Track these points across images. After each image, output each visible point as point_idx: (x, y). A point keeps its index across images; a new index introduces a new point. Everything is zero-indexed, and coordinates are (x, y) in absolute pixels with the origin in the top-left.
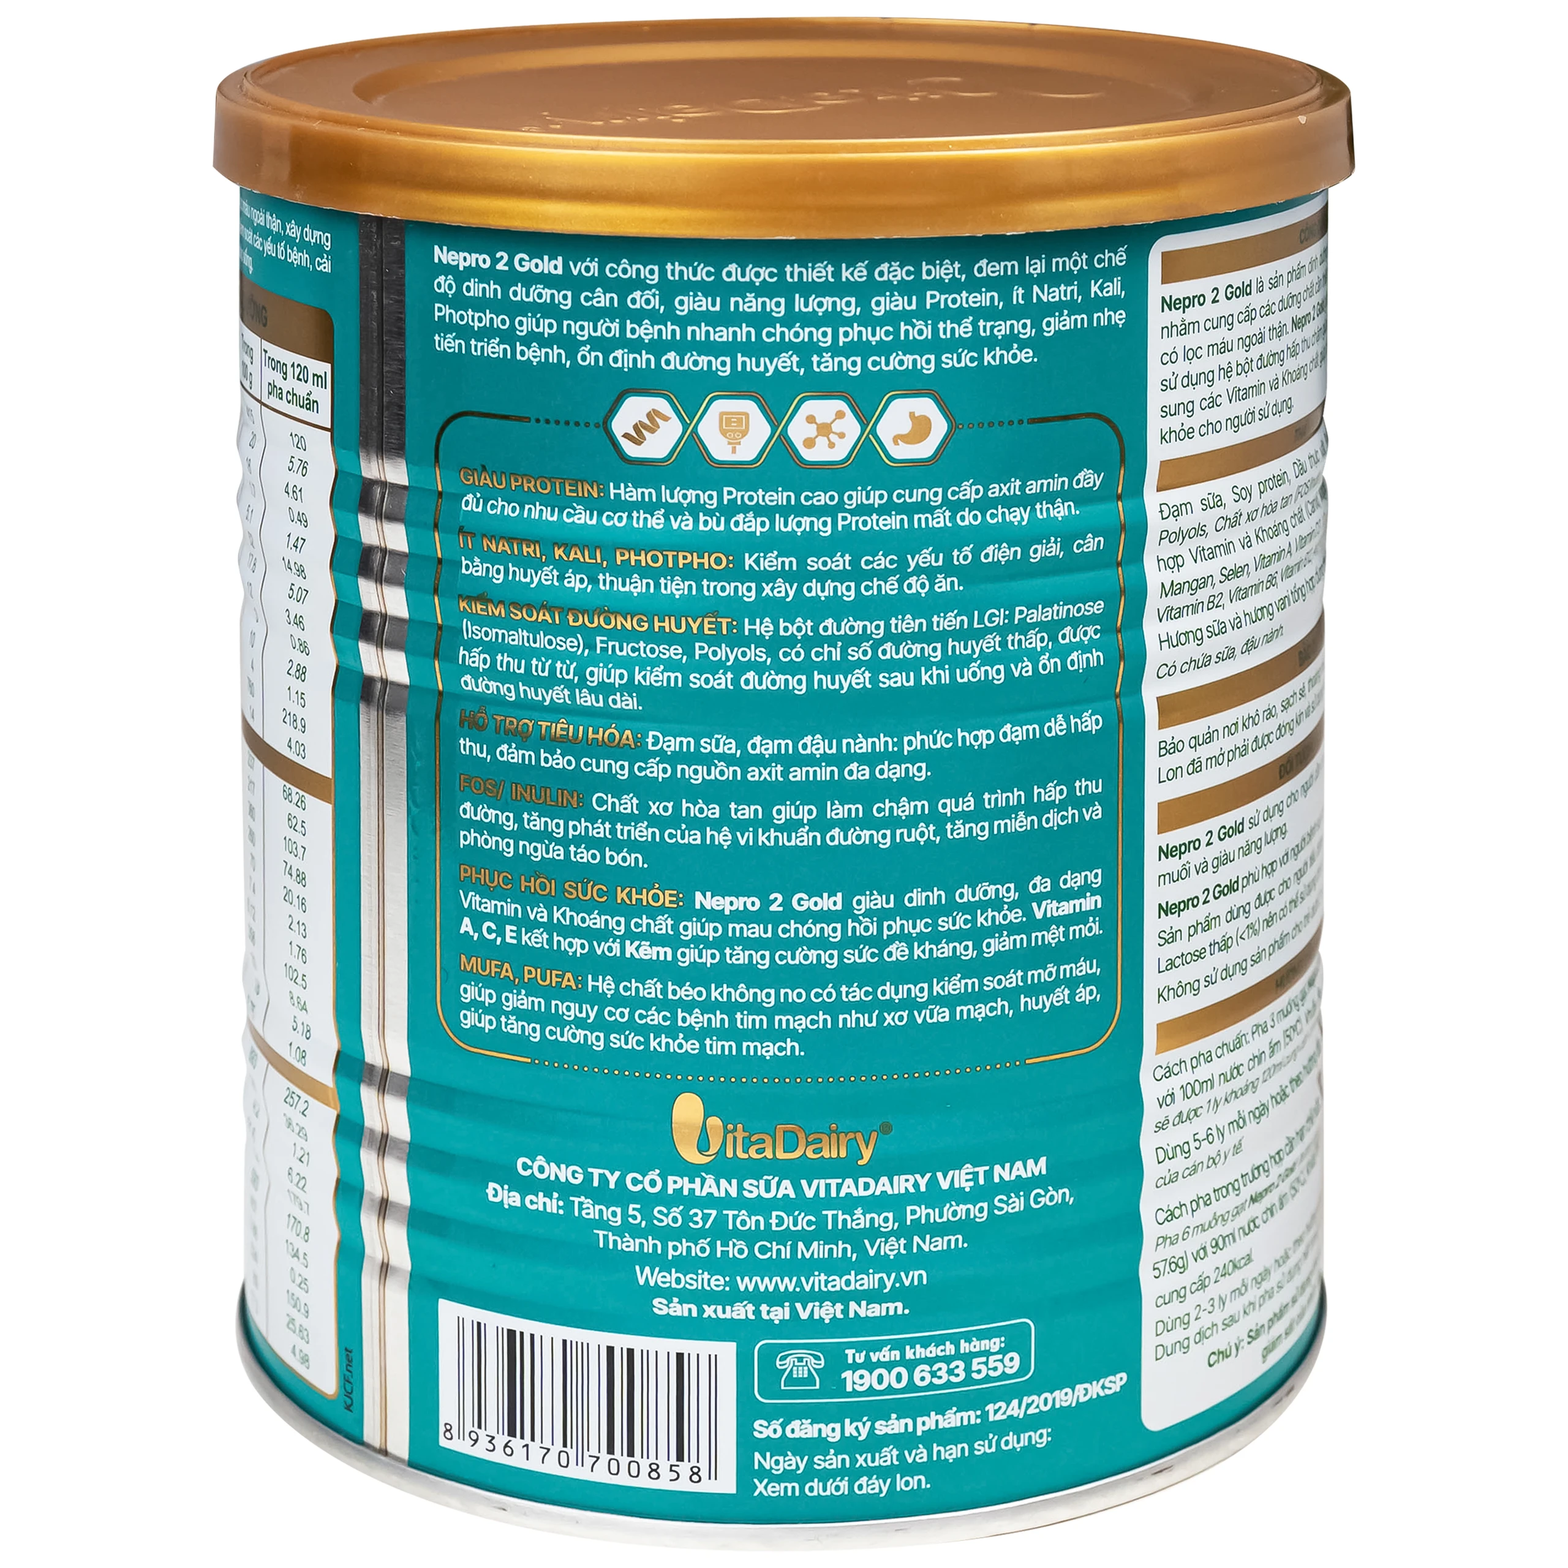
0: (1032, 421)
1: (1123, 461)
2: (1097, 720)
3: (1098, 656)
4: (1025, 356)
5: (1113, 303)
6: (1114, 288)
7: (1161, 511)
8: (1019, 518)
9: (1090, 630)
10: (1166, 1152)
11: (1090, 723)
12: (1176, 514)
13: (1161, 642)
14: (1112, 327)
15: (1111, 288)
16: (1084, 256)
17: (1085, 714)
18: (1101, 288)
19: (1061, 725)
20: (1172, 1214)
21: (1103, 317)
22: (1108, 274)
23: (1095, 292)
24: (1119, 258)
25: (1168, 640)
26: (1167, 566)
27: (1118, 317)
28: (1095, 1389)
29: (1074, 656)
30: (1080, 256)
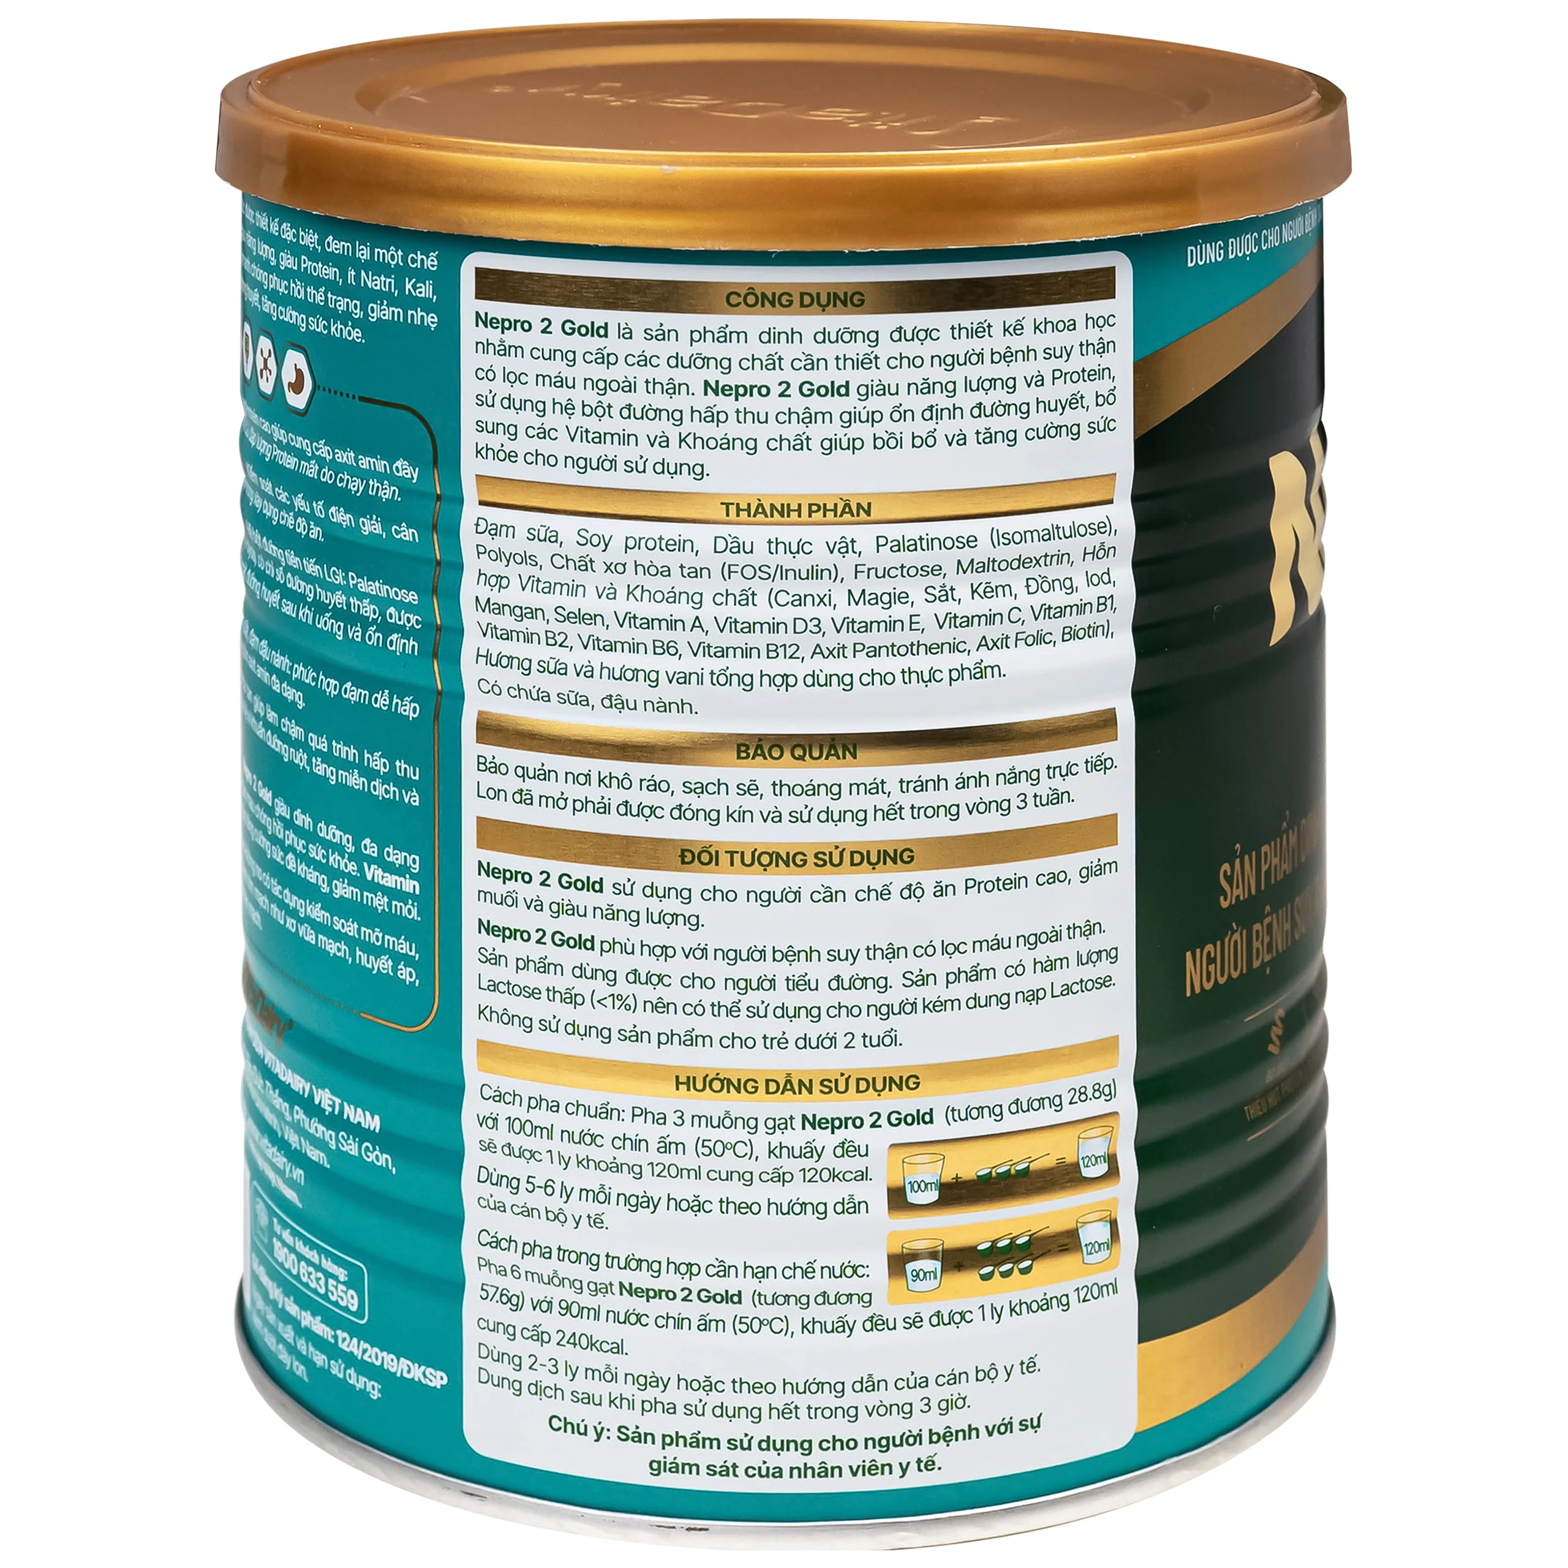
0: (362, 399)
1: (435, 462)
2: (415, 708)
3: (414, 646)
4: (356, 334)
5: (425, 305)
6: (425, 291)
7: (477, 525)
8: (356, 489)
9: (413, 618)
10: (490, 1175)
11: (409, 709)
12: (493, 532)
13: (478, 655)
14: (423, 328)
15: (423, 290)
16: (400, 253)
17: (407, 698)
18: (414, 287)
19: (385, 700)
20: (498, 1243)
21: (417, 316)
22: (421, 275)
23: (409, 290)
24: (431, 262)
25: (487, 657)
26: (487, 581)
27: (430, 320)
28: (416, 1372)
29: (394, 637)
30: (396, 252)
